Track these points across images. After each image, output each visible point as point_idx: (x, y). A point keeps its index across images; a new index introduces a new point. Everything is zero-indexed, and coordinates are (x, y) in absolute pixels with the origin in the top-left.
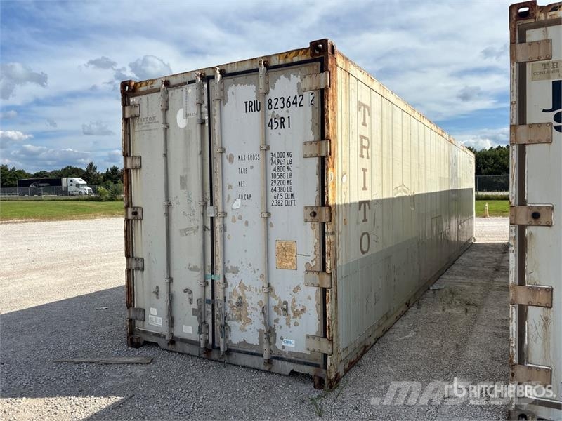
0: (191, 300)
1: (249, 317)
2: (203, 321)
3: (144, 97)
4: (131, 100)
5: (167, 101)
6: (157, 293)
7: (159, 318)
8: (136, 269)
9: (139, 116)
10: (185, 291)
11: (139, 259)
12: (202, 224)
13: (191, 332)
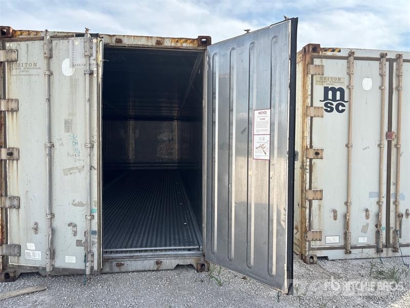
0: (75, 234)
2: (89, 250)
3: (23, 45)
4: (7, 45)
5: (51, 50)
6: (36, 230)
7: (37, 252)
8: (11, 207)
9: (16, 61)
10: (69, 225)
11: (14, 197)
12: (89, 164)
13: (74, 261)
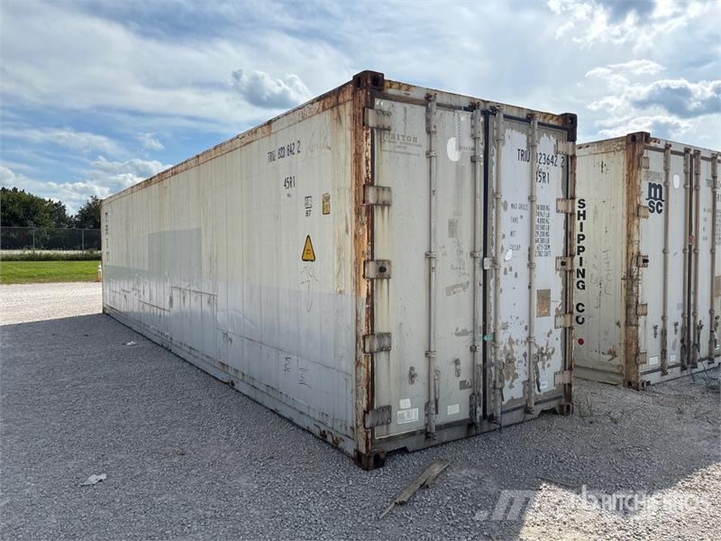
0: (458, 373)
1: (516, 371)
3: (399, 106)
4: (377, 102)
6: (412, 377)
7: (413, 410)
8: (378, 350)
9: (389, 129)
11: (383, 335)
13: (457, 411)
